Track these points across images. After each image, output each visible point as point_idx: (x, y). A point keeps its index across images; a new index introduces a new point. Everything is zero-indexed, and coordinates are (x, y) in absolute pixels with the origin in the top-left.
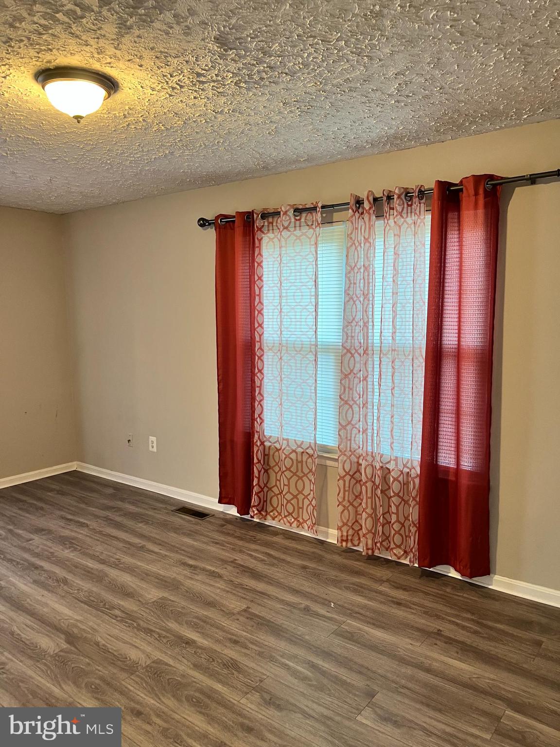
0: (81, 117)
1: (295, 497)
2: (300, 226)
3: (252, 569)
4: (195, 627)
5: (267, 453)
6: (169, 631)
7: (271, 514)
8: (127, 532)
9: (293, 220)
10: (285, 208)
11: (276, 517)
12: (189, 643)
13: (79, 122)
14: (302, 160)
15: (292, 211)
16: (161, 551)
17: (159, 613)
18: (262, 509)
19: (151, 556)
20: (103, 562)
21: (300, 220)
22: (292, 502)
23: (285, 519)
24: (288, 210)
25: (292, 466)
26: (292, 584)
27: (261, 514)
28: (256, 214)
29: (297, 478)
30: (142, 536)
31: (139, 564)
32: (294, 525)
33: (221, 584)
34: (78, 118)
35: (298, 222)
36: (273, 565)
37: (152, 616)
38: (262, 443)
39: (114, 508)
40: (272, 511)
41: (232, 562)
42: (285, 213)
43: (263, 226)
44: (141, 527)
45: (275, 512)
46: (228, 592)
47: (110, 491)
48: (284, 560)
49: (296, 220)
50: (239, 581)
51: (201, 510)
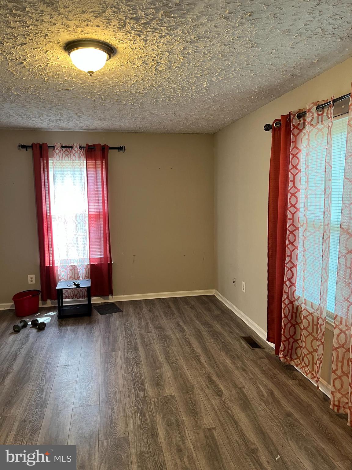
0: (93, 72)
1: (310, 353)
2: (322, 121)
3: (248, 400)
4: (169, 426)
5: (295, 311)
6: (152, 420)
7: (295, 361)
8: (200, 343)
9: (316, 115)
10: (309, 106)
11: (299, 364)
12: (154, 435)
13: (91, 76)
14: (315, 61)
15: (315, 107)
16: (205, 363)
17: (160, 404)
18: (287, 355)
19: (196, 364)
20: (168, 358)
21: (322, 114)
22: (308, 356)
23: (304, 368)
24: (312, 107)
25: (308, 327)
26: (265, 424)
27: (286, 358)
28: (292, 114)
29: (313, 338)
30: (205, 350)
31: (185, 367)
32: (310, 375)
33: (215, 402)
34: (91, 73)
35: (320, 117)
36: (266, 402)
37: (155, 406)
38: (292, 302)
39: (209, 325)
40: (296, 359)
41: (240, 388)
42: (309, 110)
43: (299, 124)
44: (211, 343)
45: (298, 360)
46: (214, 409)
47: (217, 312)
48: (278, 402)
49: (319, 115)
50: (229, 404)
51: (259, 342)
